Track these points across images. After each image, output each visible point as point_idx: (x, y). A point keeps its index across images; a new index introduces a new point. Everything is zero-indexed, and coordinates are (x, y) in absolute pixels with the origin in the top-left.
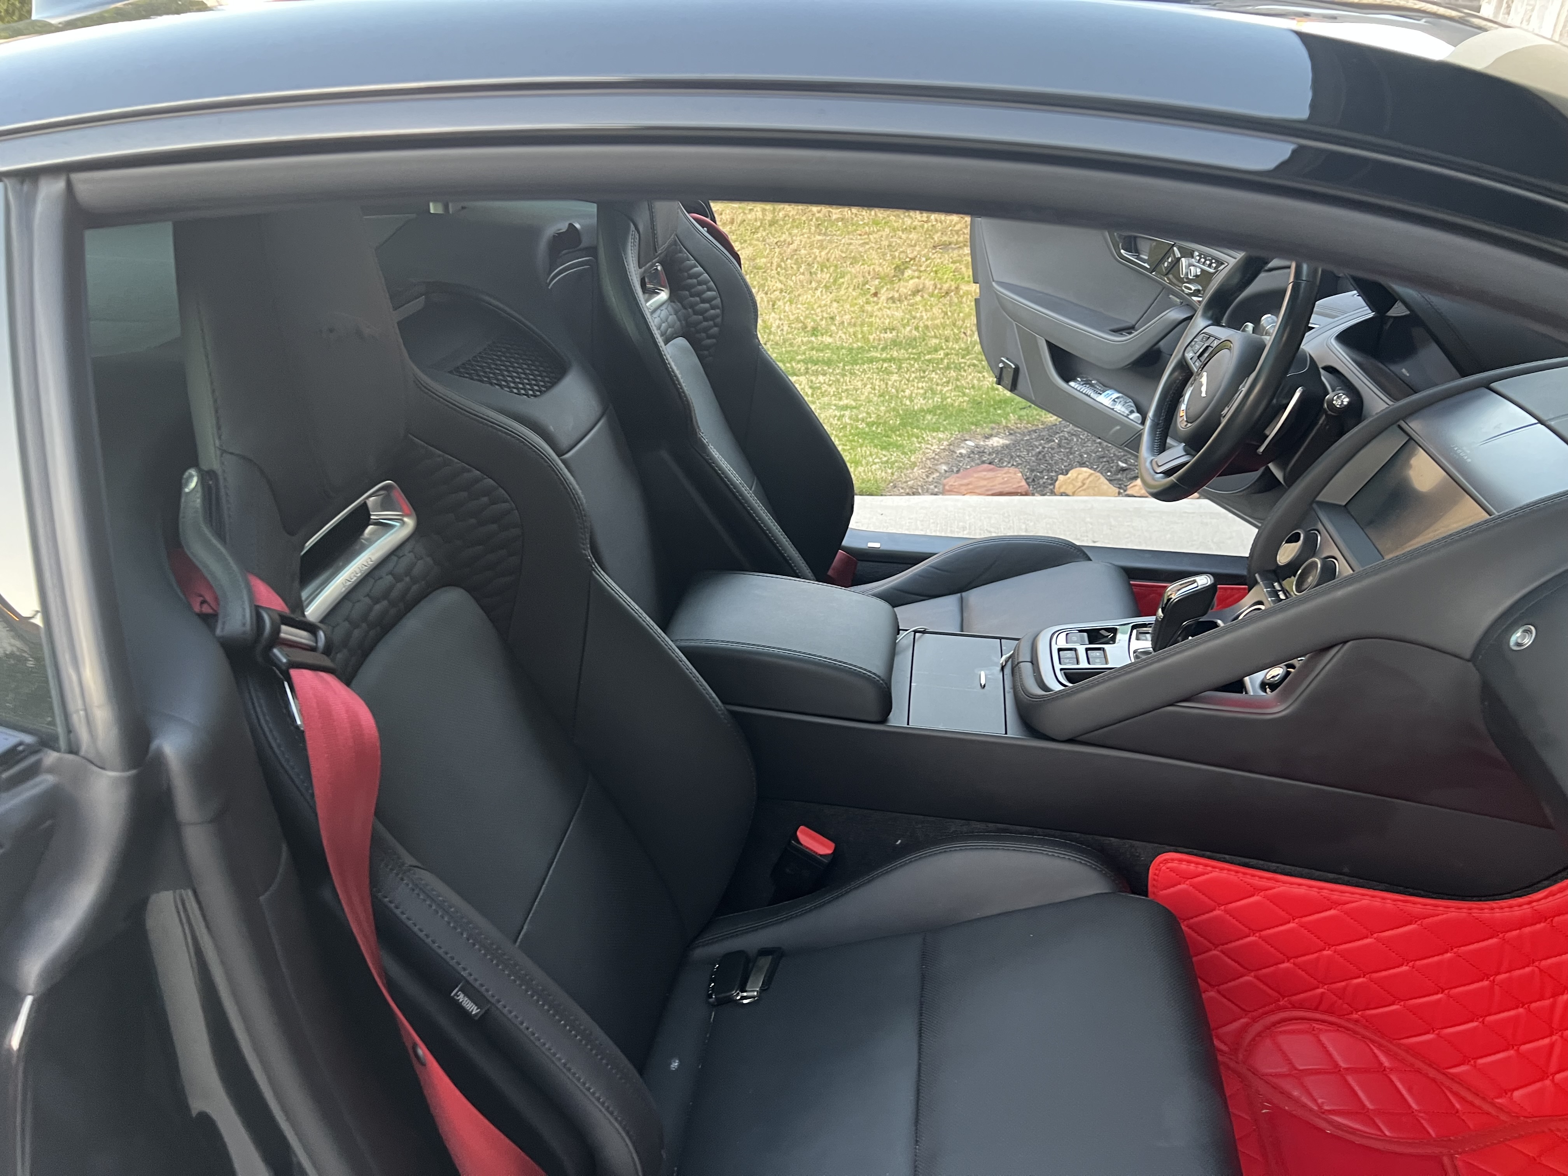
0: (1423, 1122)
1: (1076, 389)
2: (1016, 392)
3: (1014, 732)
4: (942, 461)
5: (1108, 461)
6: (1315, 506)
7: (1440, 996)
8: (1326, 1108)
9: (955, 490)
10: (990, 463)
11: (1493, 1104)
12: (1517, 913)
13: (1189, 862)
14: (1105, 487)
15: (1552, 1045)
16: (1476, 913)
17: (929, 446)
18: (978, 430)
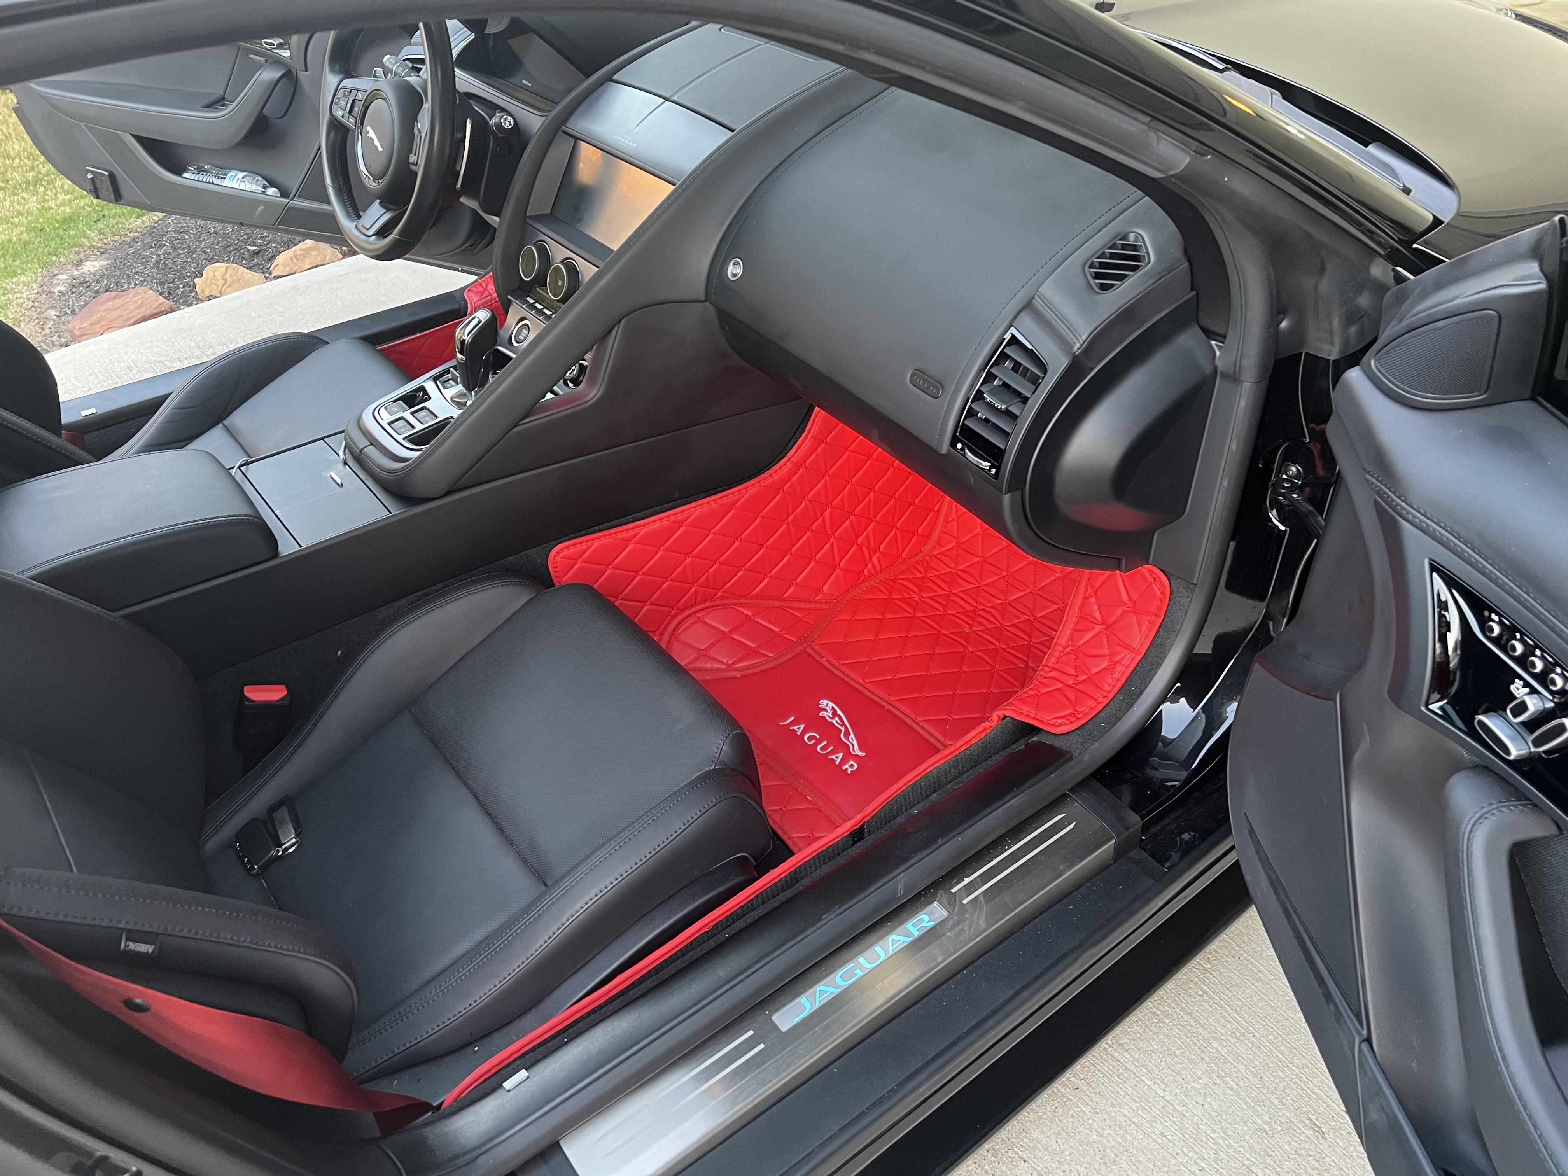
0: (785, 636)
1: (194, 180)
2: (123, 201)
3: (396, 510)
4: (45, 306)
5: (235, 249)
6: (528, 221)
7: (762, 551)
8: (730, 663)
9: (88, 332)
10: (107, 291)
11: (815, 602)
12: (785, 470)
13: (574, 545)
14: (249, 276)
15: (832, 545)
16: (763, 483)
17: (19, 295)
18: (62, 259)
